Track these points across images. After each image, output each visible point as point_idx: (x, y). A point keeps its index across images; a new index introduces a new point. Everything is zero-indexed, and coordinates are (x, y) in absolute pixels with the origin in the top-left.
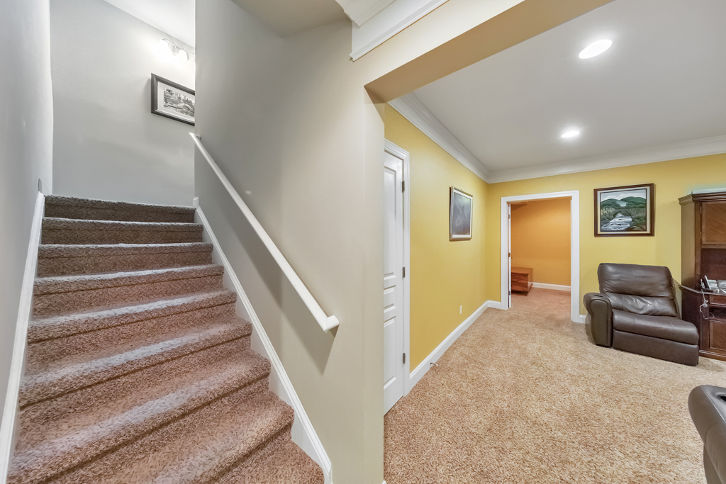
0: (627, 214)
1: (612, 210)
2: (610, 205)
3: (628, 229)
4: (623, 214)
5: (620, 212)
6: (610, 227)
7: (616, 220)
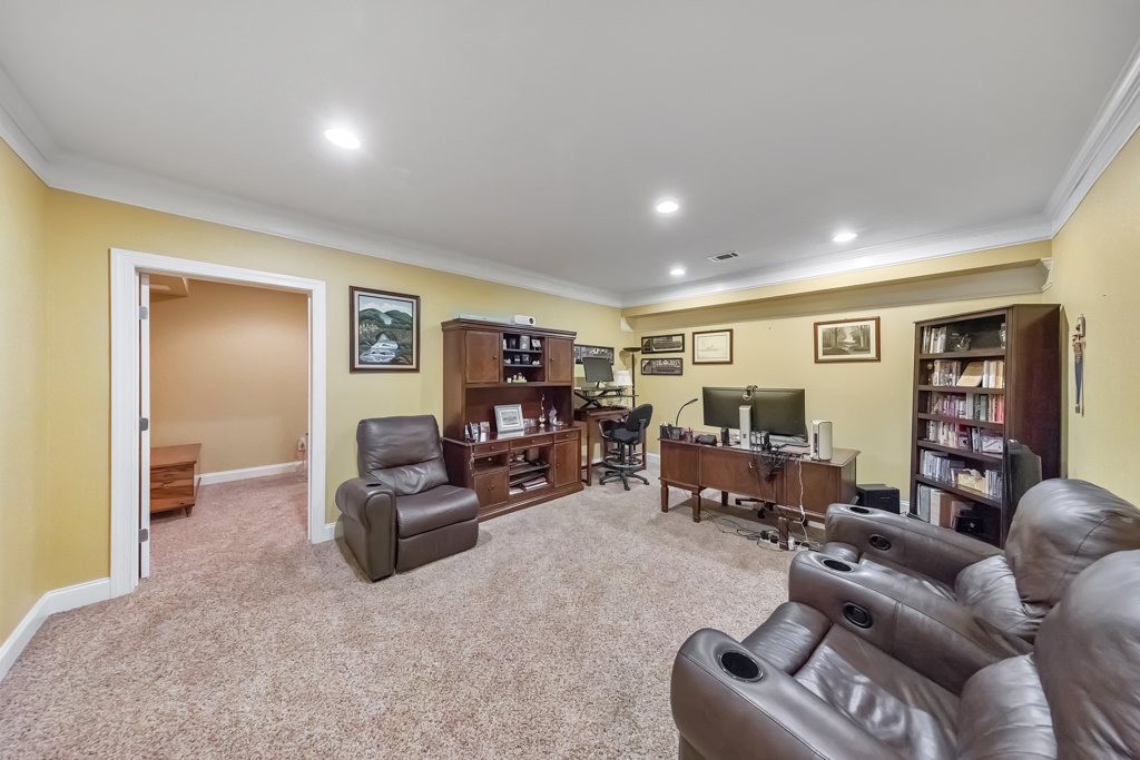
0: (392, 338)
1: (374, 328)
2: (371, 319)
3: (394, 362)
4: (388, 336)
5: (383, 332)
6: (372, 357)
7: (378, 345)
